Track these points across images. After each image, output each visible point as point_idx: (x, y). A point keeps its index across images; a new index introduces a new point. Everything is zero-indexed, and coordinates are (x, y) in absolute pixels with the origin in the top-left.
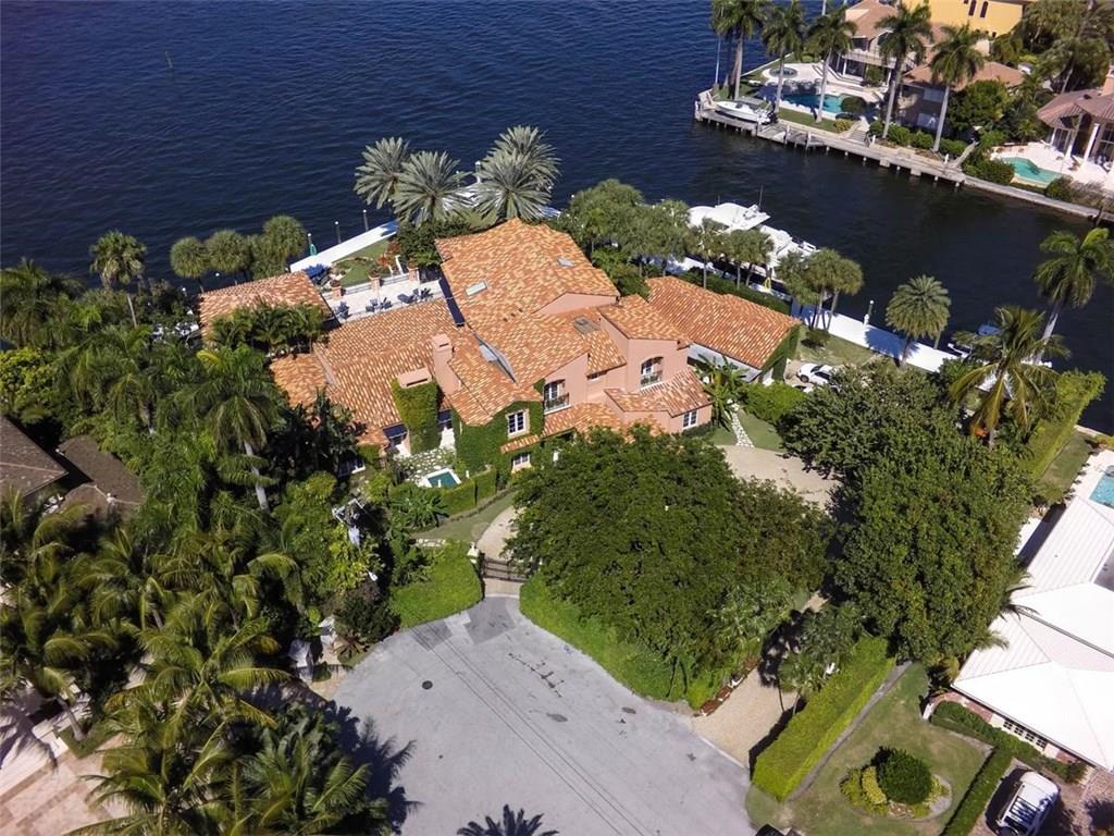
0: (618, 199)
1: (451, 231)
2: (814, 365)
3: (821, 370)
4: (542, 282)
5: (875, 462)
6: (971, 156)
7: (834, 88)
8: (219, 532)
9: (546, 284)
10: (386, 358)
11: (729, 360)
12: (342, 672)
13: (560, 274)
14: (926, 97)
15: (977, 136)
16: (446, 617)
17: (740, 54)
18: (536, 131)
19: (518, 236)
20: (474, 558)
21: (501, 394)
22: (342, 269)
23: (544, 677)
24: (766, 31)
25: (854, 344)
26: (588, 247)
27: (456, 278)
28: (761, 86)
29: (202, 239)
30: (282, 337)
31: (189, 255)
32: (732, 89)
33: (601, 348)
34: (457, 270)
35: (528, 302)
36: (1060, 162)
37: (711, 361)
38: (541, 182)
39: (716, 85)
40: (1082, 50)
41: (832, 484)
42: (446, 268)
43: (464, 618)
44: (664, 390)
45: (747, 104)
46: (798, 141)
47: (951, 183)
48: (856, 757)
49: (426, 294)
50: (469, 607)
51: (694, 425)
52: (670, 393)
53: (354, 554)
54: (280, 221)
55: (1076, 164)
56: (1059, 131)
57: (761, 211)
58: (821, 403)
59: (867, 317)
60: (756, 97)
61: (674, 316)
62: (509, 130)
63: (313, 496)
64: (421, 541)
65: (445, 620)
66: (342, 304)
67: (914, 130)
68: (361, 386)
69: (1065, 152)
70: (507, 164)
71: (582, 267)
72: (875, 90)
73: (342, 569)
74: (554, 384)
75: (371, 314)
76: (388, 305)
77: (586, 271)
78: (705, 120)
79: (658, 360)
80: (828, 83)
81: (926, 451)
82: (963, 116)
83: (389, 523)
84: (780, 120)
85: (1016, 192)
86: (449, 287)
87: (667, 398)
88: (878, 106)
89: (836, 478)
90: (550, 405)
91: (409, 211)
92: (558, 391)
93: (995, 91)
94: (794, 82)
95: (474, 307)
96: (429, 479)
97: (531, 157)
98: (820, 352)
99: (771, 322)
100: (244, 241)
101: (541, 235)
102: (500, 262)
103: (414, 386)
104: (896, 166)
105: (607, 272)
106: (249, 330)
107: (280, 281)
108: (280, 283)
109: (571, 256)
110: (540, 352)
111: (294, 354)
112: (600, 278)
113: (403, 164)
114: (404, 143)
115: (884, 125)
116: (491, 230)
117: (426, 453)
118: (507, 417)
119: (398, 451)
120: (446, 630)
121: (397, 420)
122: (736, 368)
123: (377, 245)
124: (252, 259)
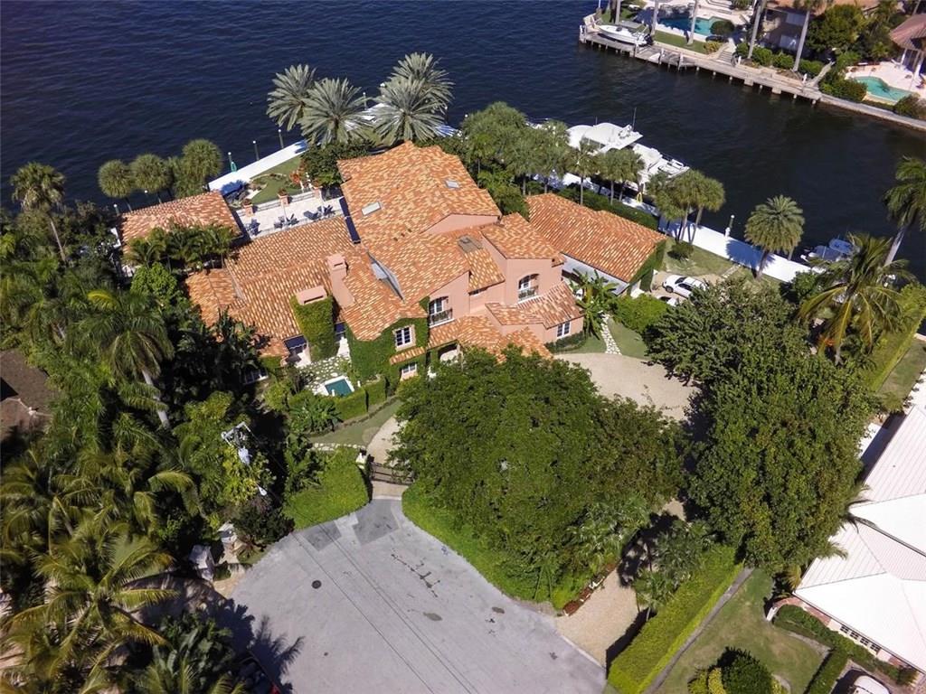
0: (504, 121)
1: (352, 152)
2: (678, 277)
3: (684, 282)
4: (430, 204)
5: (729, 378)
6: (828, 76)
7: (705, 12)
8: (119, 454)
9: (433, 205)
10: (289, 273)
11: (601, 274)
12: (242, 570)
13: (446, 196)
14: (788, 21)
15: (834, 56)
16: (337, 518)
18: (430, 58)
19: (410, 159)
20: (362, 464)
21: (389, 311)
22: (259, 185)
23: (422, 577)
25: (716, 255)
26: (477, 169)
27: (354, 198)
28: (640, 9)
29: (127, 163)
30: (194, 256)
31: (115, 177)
32: (613, 13)
33: (482, 266)
34: (355, 190)
35: (416, 222)
36: (910, 80)
37: (583, 275)
38: (436, 105)
39: (599, 10)
41: (692, 390)
42: (345, 187)
43: (353, 520)
44: (540, 304)
45: (627, 28)
46: (671, 61)
47: (808, 101)
48: (704, 657)
49: (328, 211)
50: (357, 510)
51: (567, 335)
52: (545, 306)
53: (244, 471)
54: (197, 144)
55: (923, 82)
56: (909, 51)
57: (634, 131)
58: (682, 319)
59: (728, 230)
60: (635, 21)
62: (406, 57)
64: (316, 445)
65: (335, 521)
66: (253, 221)
67: (776, 51)
68: (265, 301)
69: (914, 71)
70: (404, 91)
71: (467, 188)
72: (742, 13)
73: (235, 484)
74: (439, 301)
75: (279, 230)
76: (295, 222)
77: (470, 192)
78: (589, 42)
79: (534, 276)
80: (700, 6)
81: (776, 370)
82: (821, 38)
83: (290, 428)
84: (656, 43)
85: (868, 109)
86: (347, 206)
87: (542, 311)
88: (744, 29)
89: (695, 384)
90: (435, 319)
91: (315, 134)
92: (442, 306)
93: (852, 15)
94: (669, 7)
95: (367, 226)
96: (326, 386)
97: (426, 82)
98: (685, 263)
99: (639, 238)
100: (165, 163)
101: (431, 157)
102: (393, 183)
103: (311, 302)
104: (759, 85)
105: (491, 193)
106: (164, 250)
107: (197, 201)
108: (196, 203)
109: (458, 177)
110: (425, 271)
111: (208, 269)
112: (484, 198)
113: (309, 91)
114: (310, 70)
115: (749, 47)
116: (387, 153)
117: (325, 361)
118: (394, 332)
119: (299, 360)
120: (336, 531)
121: (297, 333)
122: (607, 281)
123: (291, 161)
124: (173, 179)
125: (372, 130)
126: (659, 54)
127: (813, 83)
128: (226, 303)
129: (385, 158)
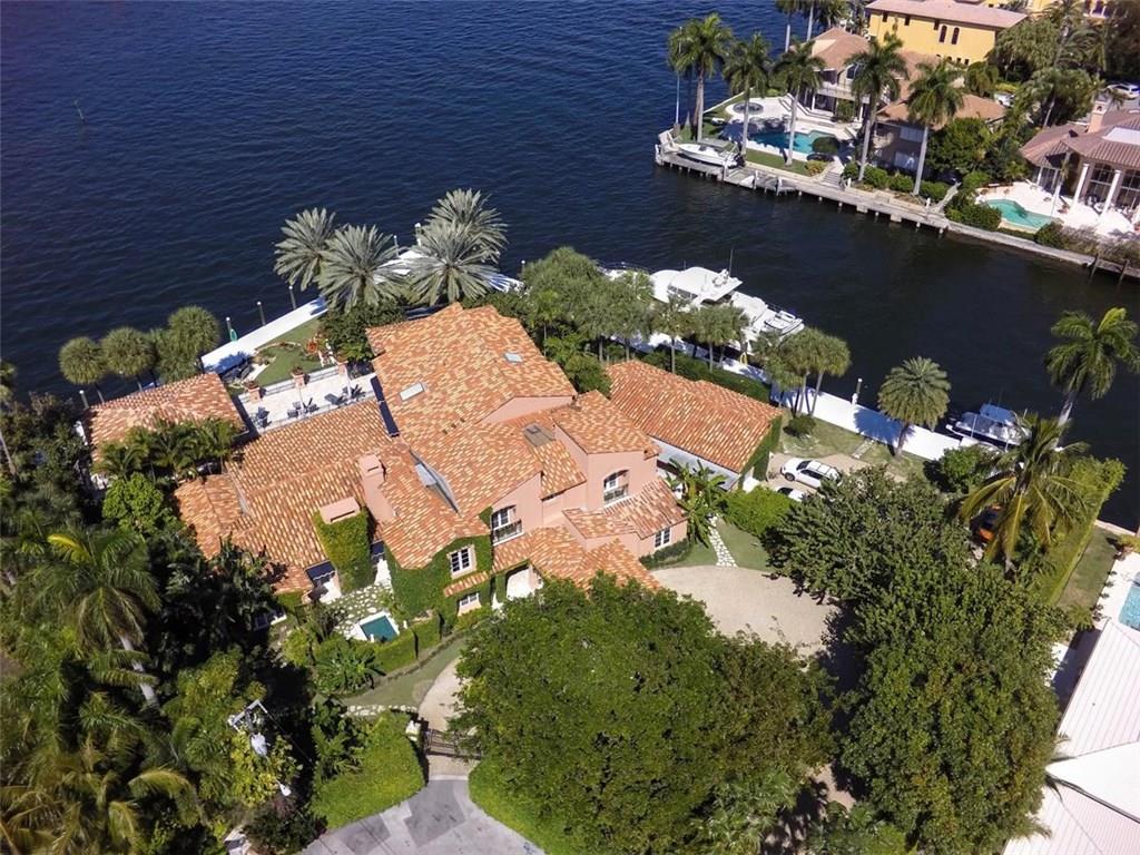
0: (572, 272)
1: (384, 317)
2: (800, 461)
3: (808, 468)
4: (486, 385)
5: (879, 600)
6: (955, 199)
7: (804, 125)
8: (89, 753)
9: (491, 387)
10: (309, 480)
11: (705, 464)
13: (506, 374)
14: (902, 136)
15: (960, 177)
16: (383, 811)
17: (701, 92)
18: (478, 195)
19: (458, 326)
20: (414, 735)
21: (442, 529)
22: (266, 358)
24: (728, 68)
25: (842, 429)
26: (543, 334)
27: (389, 378)
28: (725, 124)
30: (186, 460)
31: (81, 359)
32: (694, 130)
33: (556, 463)
34: (391, 367)
35: (470, 409)
36: (1048, 203)
37: (683, 466)
38: (486, 253)
39: (677, 125)
40: (1063, 82)
41: (829, 610)
42: (377, 363)
43: (404, 812)
44: (632, 507)
45: (712, 146)
46: (768, 185)
47: (934, 230)
49: (356, 393)
50: (409, 797)
51: (667, 544)
52: (638, 510)
53: (260, 764)
54: (188, 312)
55: (1066, 206)
56: (1045, 170)
57: (732, 277)
58: (812, 523)
59: (855, 397)
60: (720, 138)
61: (640, 410)
63: (210, 691)
64: (352, 708)
65: (381, 815)
66: (260, 409)
67: (891, 171)
68: (279, 517)
69: (1053, 193)
70: (446, 238)
71: (532, 361)
72: (847, 125)
73: (248, 781)
74: (504, 511)
75: (294, 419)
76: (315, 408)
77: (536, 366)
78: (667, 164)
79: (623, 473)
80: (797, 119)
81: (938, 590)
82: (944, 157)
83: (316, 687)
84: (748, 163)
85: (1005, 238)
86: (381, 389)
87: (635, 517)
88: (851, 145)
89: (832, 602)
90: (499, 534)
91: (336, 296)
92: (509, 516)
93: (977, 129)
94: (761, 120)
95: (407, 416)
96: (362, 627)
97: (474, 226)
98: (806, 441)
99: (749, 415)
100: (146, 336)
101: (485, 323)
102: (438, 358)
103: (340, 519)
104: (874, 212)
105: (562, 364)
106: (146, 455)
107: (187, 387)
108: (187, 390)
109: (520, 350)
110: (485, 473)
111: (204, 475)
112: (554, 374)
113: (327, 241)
114: (328, 215)
115: (859, 167)
116: (428, 319)
117: (359, 592)
118: (449, 556)
119: (325, 591)
120: (382, 828)
121: (323, 558)
122: (712, 472)
123: (305, 326)
124: (157, 358)
125: (408, 287)
126: (752, 178)
127: (938, 208)
128: (230, 521)
129: (427, 325)
